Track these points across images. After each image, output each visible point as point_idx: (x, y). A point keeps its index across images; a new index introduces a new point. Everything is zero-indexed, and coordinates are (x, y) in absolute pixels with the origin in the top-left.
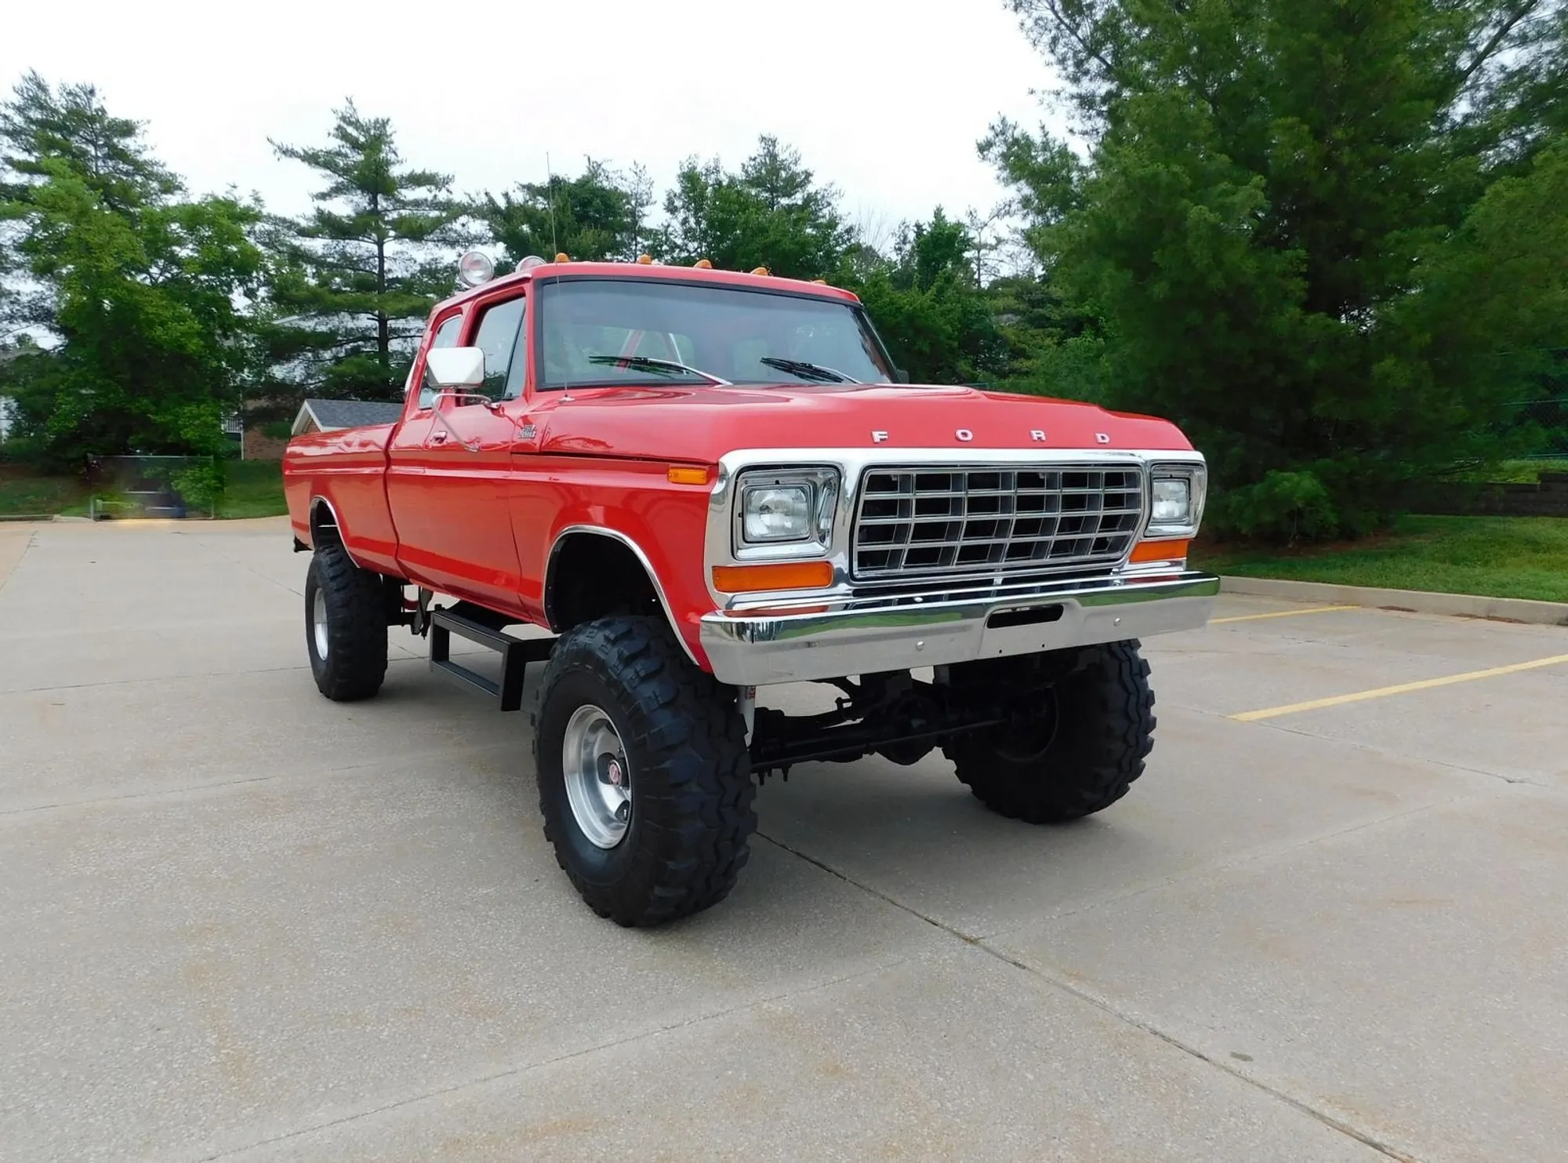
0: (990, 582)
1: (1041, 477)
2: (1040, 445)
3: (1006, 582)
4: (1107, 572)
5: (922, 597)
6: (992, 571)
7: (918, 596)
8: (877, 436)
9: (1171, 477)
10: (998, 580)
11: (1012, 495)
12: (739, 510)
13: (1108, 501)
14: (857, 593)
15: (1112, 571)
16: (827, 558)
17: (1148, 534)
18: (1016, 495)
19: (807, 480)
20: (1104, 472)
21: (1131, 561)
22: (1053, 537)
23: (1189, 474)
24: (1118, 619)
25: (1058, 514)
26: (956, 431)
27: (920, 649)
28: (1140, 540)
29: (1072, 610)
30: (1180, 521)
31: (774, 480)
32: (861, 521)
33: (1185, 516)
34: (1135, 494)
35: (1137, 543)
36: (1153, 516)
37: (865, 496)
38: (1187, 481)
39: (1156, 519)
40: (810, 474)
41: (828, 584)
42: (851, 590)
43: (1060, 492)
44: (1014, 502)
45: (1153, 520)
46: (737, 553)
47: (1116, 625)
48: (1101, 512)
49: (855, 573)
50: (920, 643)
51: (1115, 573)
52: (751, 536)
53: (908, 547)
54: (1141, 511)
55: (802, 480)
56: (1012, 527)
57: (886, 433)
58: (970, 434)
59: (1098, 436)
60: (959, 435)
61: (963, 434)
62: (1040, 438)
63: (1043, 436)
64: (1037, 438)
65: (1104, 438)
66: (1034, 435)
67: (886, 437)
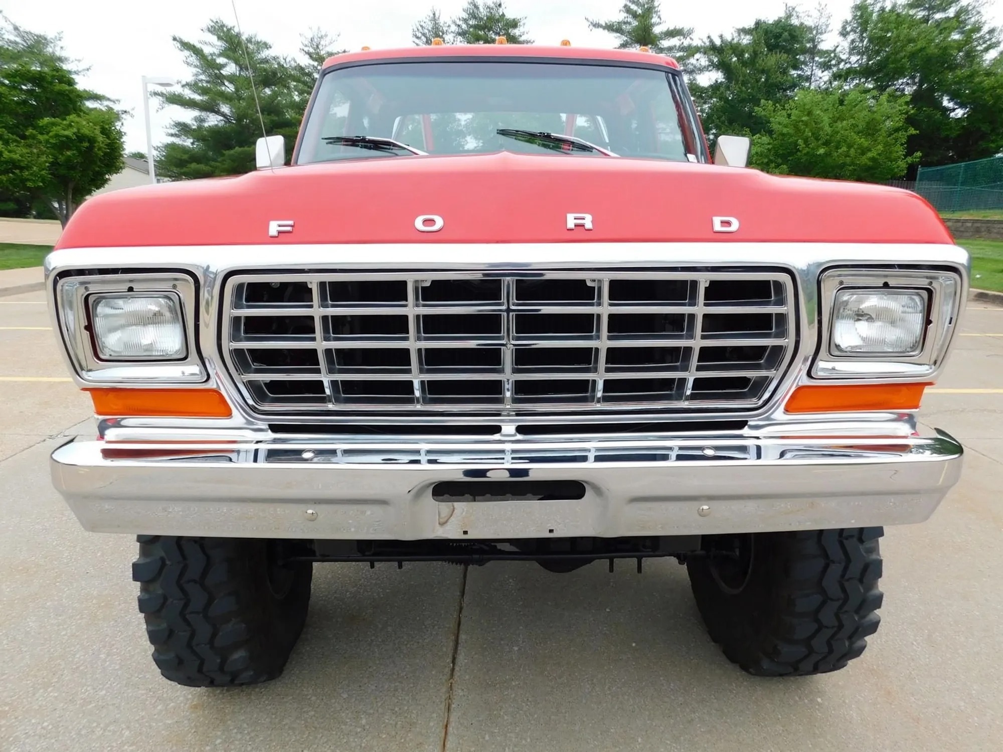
0: (494, 430)
1: (589, 284)
2: (579, 236)
3: (524, 430)
4: (741, 425)
5: (316, 451)
6: (498, 415)
7: (311, 448)
8: (275, 228)
9: (886, 285)
10: (509, 429)
11: (505, 314)
12: (84, 322)
13: (713, 324)
14: (274, 428)
15: (749, 423)
16: (212, 385)
17: (821, 374)
18: (511, 314)
19: (175, 287)
20: (704, 280)
21: (787, 410)
22: (600, 377)
23: (931, 283)
24: (705, 507)
25: (603, 343)
26: (417, 217)
27: (313, 518)
28: (805, 381)
29: (598, 490)
30: (900, 355)
31: (125, 287)
32: (229, 345)
33: (913, 348)
34: (770, 315)
35: (800, 384)
36: (837, 346)
37: (230, 312)
38: (925, 294)
39: (846, 352)
40: (176, 279)
41: (228, 414)
42: (263, 425)
43: (605, 309)
44: (508, 323)
45: (837, 353)
46: (82, 373)
47: (703, 514)
48: (697, 342)
49: (255, 405)
50: (310, 512)
51: (752, 427)
52: (105, 354)
53: (325, 379)
54: (788, 342)
55: (166, 287)
56: (507, 358)
57: (291, 222)
58: (439, 222)
59: (717, 221)
60: (419, 223)
61: (427, 222)
62: (583, 226)
63: (588, 222)
64: (576, 225)
65: (728, 223)
66: (571, 222)
67: (289, 229)
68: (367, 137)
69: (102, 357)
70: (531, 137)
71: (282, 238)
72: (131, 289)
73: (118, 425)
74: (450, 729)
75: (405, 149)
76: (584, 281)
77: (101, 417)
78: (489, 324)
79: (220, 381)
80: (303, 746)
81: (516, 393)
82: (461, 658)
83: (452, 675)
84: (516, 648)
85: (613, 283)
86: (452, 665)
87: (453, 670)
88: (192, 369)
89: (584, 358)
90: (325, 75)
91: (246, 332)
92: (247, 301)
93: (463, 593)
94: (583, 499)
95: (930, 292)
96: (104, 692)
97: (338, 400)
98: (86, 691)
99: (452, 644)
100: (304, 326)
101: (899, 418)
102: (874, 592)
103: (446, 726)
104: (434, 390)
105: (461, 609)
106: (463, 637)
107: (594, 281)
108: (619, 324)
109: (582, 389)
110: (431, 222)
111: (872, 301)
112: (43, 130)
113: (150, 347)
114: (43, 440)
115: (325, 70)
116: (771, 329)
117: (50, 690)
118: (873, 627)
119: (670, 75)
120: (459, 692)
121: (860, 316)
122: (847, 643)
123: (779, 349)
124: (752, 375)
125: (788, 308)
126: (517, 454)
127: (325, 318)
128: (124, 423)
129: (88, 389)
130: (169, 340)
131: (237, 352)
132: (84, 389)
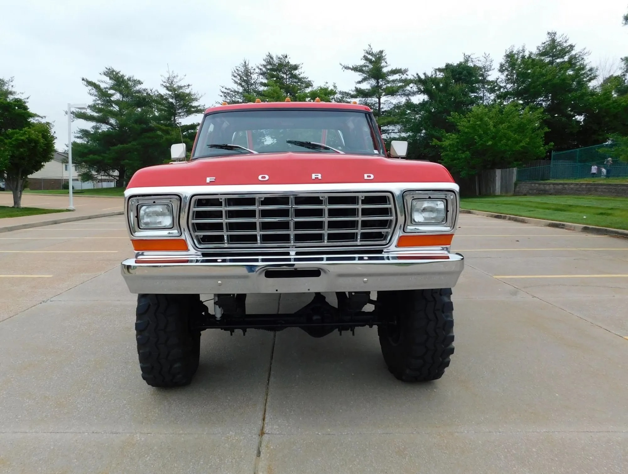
0: (288, 254)
1: (321, 199)
2: (317, 181)
3: (297, 254)
4: (381, 252)
5: (221, 259)
6: (289, 248)
8: (208, 180)
9: (430, 198)
10: (292, 253)
11: (291, 209)
12: (136, 215)
13: (365, 212)
14: (204, 255)
15: (384, 251)
16: (183, 237)
17: (408, 231)
18: (293, 209)
19: (170, 201)
20: (361, 196)
21: (398, 246)
22: (326, 232)
23: (446, 197)
24: (365, 279)
25: (326, 219)
26: (259, 175)
27: (220, 285)
29: (325, 272)
30: (438, 224)
31: (152, 201)
32: (191, 221)
33: (443, 221)
34: (388, 208)
35: (400, 236)
36: (414, 221)
37: (192, 209)
38: (445, 201)
39: (417, 223)
40: (171, 198)
41: (187, 249)
42: (199, 253)
43: (326, 207)
44: (292, 212)
45: (414, 223)
46: (133, 234)
47: (365, 282)
48: (360, 218)
49: (198, 245)
50: (219, 282)
51: (385, 252)
52: (143, 226)
53: (225, 234)
54: (393, 218)
55: (168, 201)
56: (292, 225)
57: (214, 178)
58: (267, 177)
59: (366, 176)
60: (260, 178)
61: (262, 177)
62: (318, 178)
63: (319, 176)
64: (315, 178)
65: (370, 177)
66: (314, 176)
67: (214, 180)
68: (228, 145)
69: (141, 228)
70: (302, 144)
71: (212, 183)
72: (154, 202)
73: (142, 254)
75: (245, 149)
76: (318, 197)
77: (137, 252)
78: (285, 213)
79: (186, 236)
81: (295, 240)
82: (272, 380)
83: (268, 384)
84: (298, 376)
85: (329, 198)
86: (267, 382)
88: (175, 232)
89: (319, 225)
90: (206, 116)
91: (196, 218)
92: (197, 206)
93: (272, 358)
94: (320, 277)
95: (447, 200)
97: (228, 244)
98: (102, 390)
99: (267, 375)
100: (218, 215)
101: (443, 249)
102: (451, 334)
104: (265, 238)
105: (271, 364)
106: (272, 373)
107: (322, 197)
108: (332, 213)
109: (319, 237)
110: (264, 177)
111: (426, 204)
112: (9, 137)
113: (160, 223)
115: (207, 114)
116: (388, 215)
118: (452, 351)
119: (367, 115)
121: (424, 210)
122: (441, 360)
123: (391, 221)
124: (383, 231)
125: (391, 206)
126: (296, 260)
127: (226, 211)
128: (145, 253)
129: (133, 240)
130: (167, 221)
131: (193, 224)
132: (131, 240)
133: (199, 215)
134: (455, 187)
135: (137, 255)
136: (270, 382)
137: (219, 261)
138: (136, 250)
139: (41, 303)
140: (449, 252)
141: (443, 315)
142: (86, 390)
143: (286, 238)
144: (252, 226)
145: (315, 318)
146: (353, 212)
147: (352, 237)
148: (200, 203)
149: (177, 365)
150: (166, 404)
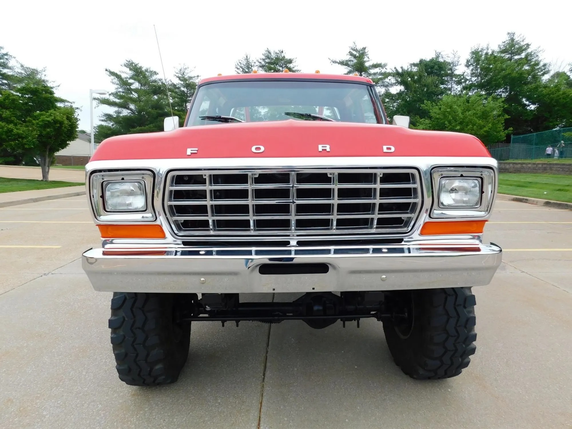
0: (287, 244)
1: (329, 176)
2: (324, 154)
3: (300, 243)
4: (400, 241)
5: (205, 251)
6: (289, 236)
7: (203, 250)
8: (189, 151)
9: (462, 176)
10: (293, 243)
11: (292, 188)
12: (100, 194)
13: (384, 193)
14: (185, 243)
15: (404, 240)
16: (158, 222)
17: (435, 216)
18: (294, 188)
19: (143, 178)
20: (380, 173)
21: (422, 234)
22: (335, 217)
23: (482, 175)
24: (384, 276)
25: (335, 201)
26: (253, 146)
27: (203, 283)
28: (428, 220)
29: (334, 268)
30: (471, 208)
31: (120, 177)
32: (167, 203)
33: (477, 204)
34: (410, 188)
35: (425, 221)
36: (442, 203)
37: (169, 188)
38: (480, 180)
39: (446, 206)
40: (143, 174)
41: (164, 237)
42: (179, 242)
43: (336, 186)
44: (293, 192)
45: (442, 207)
46: (98, 217)
47: (383, 280)
48: (378, 201)
49: (176, 232)
50: (202, 279)
51: (405, 242)
52: (109, 208)
53: (210, 219)
54: (419, 200)
55: (139, 178)
56: (293, 208)
57: (197, 149)
58: (262, 149)
59: (385, 147)
60: (253, 149)
61: (257, 149)
62: (326, 150)
63: (328, 148)
64: (323, 150)
65: (390, 149)
66: (320, 148)
67: (196, 152)
68: (222, 116)
69: (108, 210)
70: (301, 116)
71: (193, 155)
72: (123, 179)
73: (112, 243)
74: (263, 404)
76: (326, 174)
77: (104, 239)
78: (284, 193)
79: (162, 220)
80: (189, 411)
81: (297, 227)
82: (268, 373)
83: (263, 381)
84: (296, 369)
85: (340, 175)
86: (263, 377)
87: (264, 378)
88: (149, 215)
89: (327, 209)
90: (200, 87)
91: (174, 198)
92: (175, 184)
93: (268, 345)
94: (328, 273)
95: (482, 179)
96: (86, 389)
97: (215, 230)
98: (78, 388)
99: (263, 367)
100: (202, 195)
101: (474, 238)
102: (473, 333)
103: (261, 403)
104: (260, 224)
105: (267, 352)
106: (268, 364)
107: (331, 174)
108: (343, 193)
109: (326, 223)
110: (259, 149)
111: (457, 183)
113: (130, 204)
114: (41, 276)
115: (200, 85)
116: (412, 196)
117: (59, 388)
118: (473, 351)
119: (369, 87)
120: (267, 388)
121: (453, 190)
122: (460, 360)
123: (415, 204)
124: (404, 216)
125: (417, 185)
126: (297, 252)
127: (211, 191)
128: (114, 241)
129: (99, 225)
130: (139, 202)
131: (171, 207)
132: (97, 225)
133: (178, 195)
134: (493, 162)
135: (104, 244)
136: (266, 378)
137: (201, 253)
138: (103, 237)
139: (42, 276)
140: (481, 241)
141: (465, 310)
142: (59, 389)
143: (285, 224)
144: (244, 209)
145: (316, 308)
146: (368, 193)
147: (366, 223)
148: (179, 180)
149: (158, 367)
150: (146, 409)
